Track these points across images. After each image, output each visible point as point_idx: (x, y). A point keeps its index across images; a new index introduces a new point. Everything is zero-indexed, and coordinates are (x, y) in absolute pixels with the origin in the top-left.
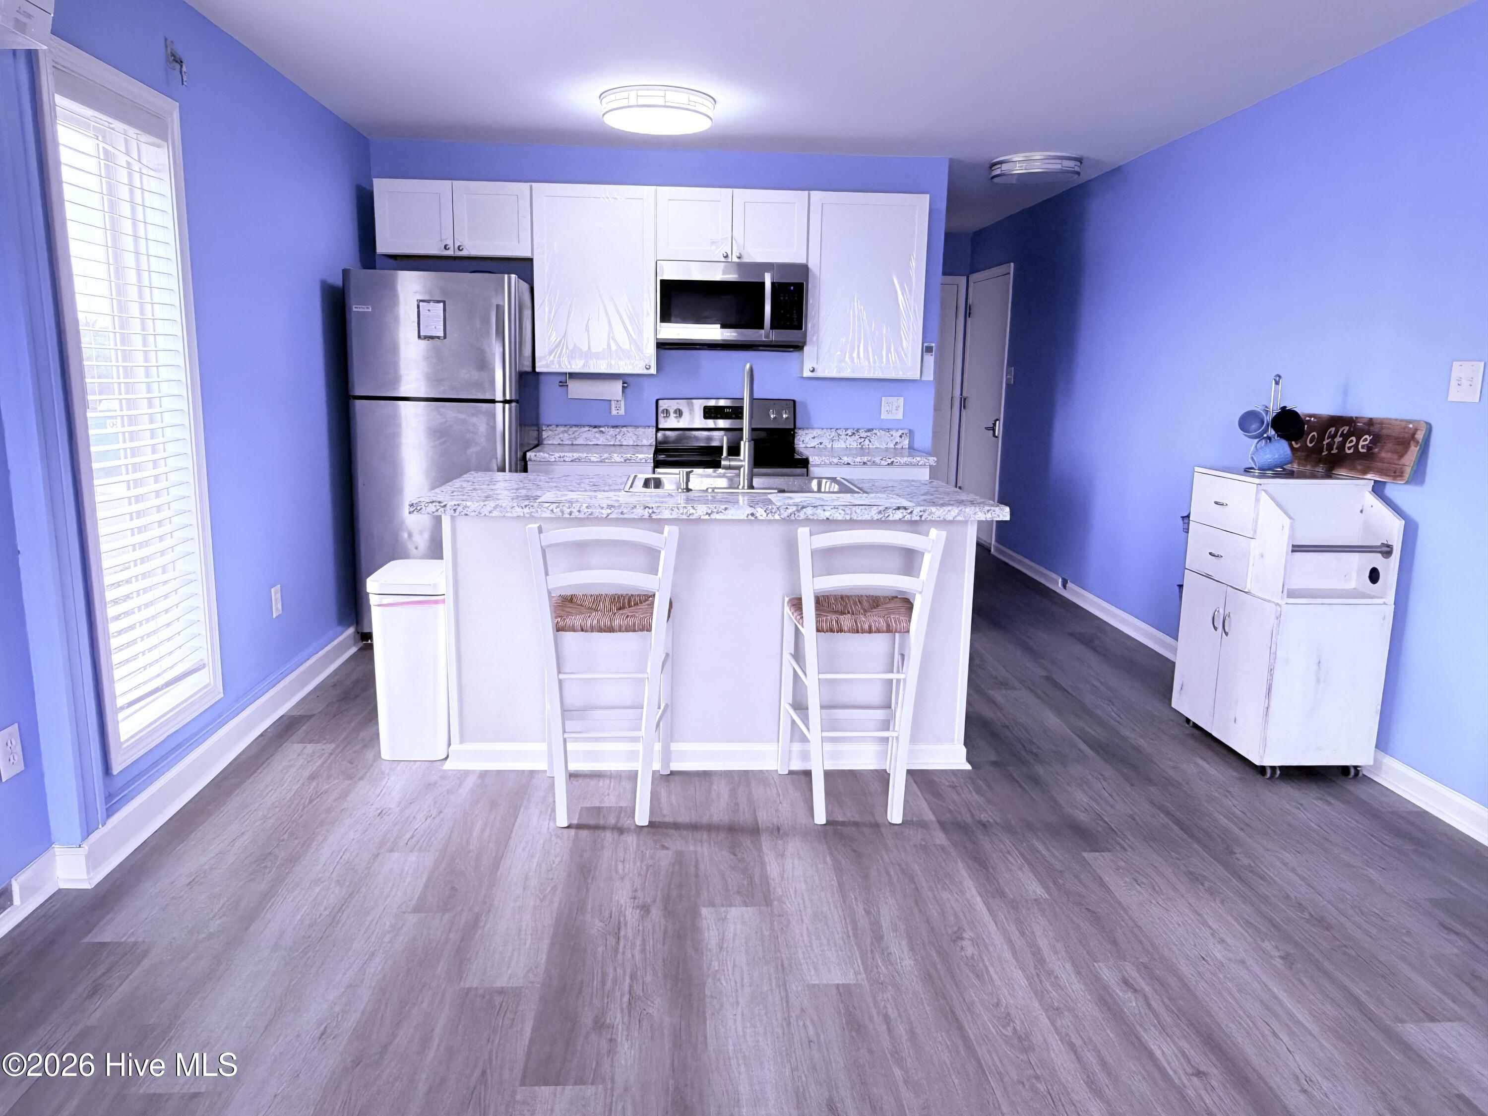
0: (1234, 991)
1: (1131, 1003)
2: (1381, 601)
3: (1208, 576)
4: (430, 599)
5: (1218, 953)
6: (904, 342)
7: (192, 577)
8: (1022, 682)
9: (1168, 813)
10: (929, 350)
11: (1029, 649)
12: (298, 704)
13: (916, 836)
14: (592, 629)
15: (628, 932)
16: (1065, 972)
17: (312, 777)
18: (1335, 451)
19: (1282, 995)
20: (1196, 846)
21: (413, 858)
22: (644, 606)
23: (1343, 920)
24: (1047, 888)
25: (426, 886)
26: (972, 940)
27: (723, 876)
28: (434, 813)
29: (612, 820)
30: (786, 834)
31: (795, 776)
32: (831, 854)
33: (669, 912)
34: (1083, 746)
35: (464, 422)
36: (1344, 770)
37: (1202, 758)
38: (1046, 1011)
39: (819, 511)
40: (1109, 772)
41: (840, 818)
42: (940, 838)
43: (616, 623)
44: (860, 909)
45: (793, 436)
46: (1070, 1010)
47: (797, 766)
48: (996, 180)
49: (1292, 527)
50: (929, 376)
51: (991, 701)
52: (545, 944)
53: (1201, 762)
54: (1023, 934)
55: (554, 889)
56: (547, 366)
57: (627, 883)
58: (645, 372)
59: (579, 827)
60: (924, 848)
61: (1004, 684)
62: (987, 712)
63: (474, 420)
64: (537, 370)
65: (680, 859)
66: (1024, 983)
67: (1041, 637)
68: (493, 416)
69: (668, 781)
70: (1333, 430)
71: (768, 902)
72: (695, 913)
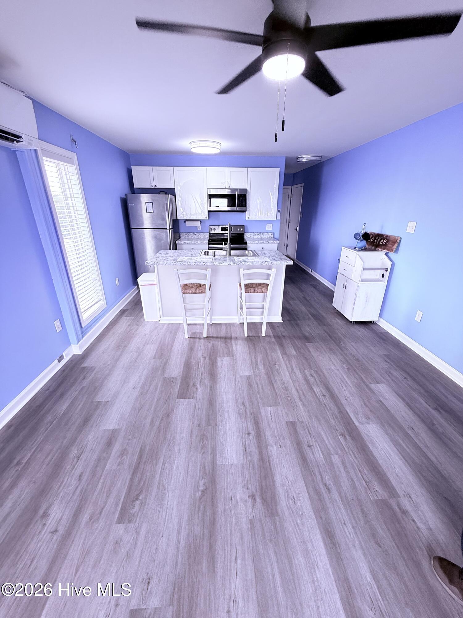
0: (335, 376)
1: (311, 379)
2: (383, 282)
3: (343, 275)
4: (153, 284)
5: (333, 367)
6: (272, 210)
7: (96, 279)
8: (298, 298)
9: (327, 333)
10: (279, 211)
11: (301, 290)
12: (124, 307)
13: (268, 339)
14: (191, 293)
15: (201, 364)
16: (297, 372)
17: (129, 326)
18: (377, 243)
19: (345, 377)
20: (332, 341)
21: (153, 346)
22: (204, 286)
23: (363, 359)
24: (296, 352)
25: (156, 353)
26: (278, 365)
27: (223, 350)
28: (157, 334)
29: (198, 336)
30: (238, 339)
31: (241, 324)
32: (248, 344)
33: (210, 359)
34: (310, 316)
35: (160, 234)
36: (371, 322)
37: (338, 319)
38: (292, 381)
39: (246, 263)
40: (315, 322)
41: (251, 335)
42: (273, 340)
43: (197, 292)
44: (253, 357)
45: (244, 235)
46: (298, 381)
47: (241, 322)
48: (298, 162)
49: (363, 264)
50: (279, 218)
51: (289, 303)
52: (182, 366)
53: (337, 319)
54: (289, 363)
55: (185, 353)
56: (180, 218)
57: (201, 352)
58: (205, 219)
59: (190, 338)
60: (270, 342)
61: (293, 299)
62: (288, 306)
63: (162, 234)
64: (178, 219)
65: (213, 346)
66: (288, 375)
67: (304, 286)
68: (167, 233)
69: (211, 326)
70: (378, 237)
71: (233, 356)
72: (216, 359)
